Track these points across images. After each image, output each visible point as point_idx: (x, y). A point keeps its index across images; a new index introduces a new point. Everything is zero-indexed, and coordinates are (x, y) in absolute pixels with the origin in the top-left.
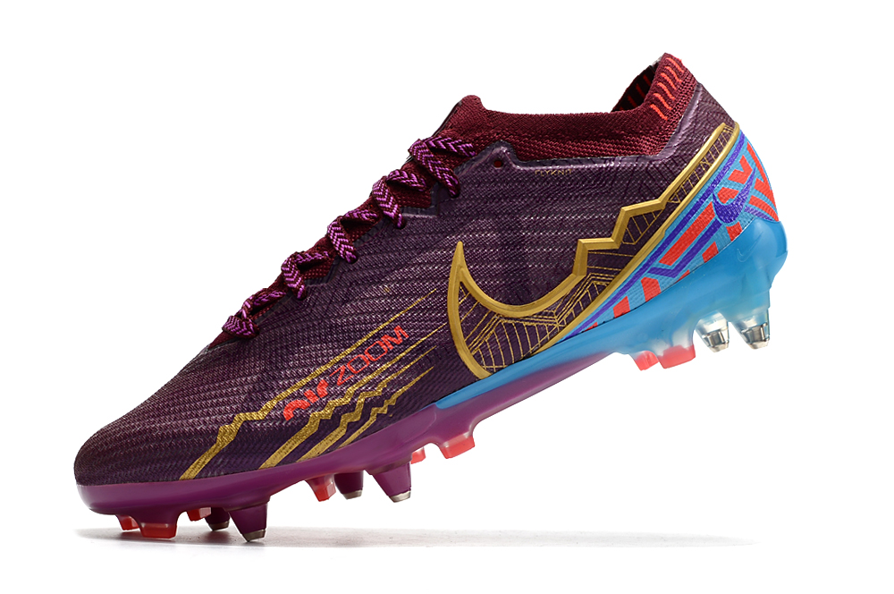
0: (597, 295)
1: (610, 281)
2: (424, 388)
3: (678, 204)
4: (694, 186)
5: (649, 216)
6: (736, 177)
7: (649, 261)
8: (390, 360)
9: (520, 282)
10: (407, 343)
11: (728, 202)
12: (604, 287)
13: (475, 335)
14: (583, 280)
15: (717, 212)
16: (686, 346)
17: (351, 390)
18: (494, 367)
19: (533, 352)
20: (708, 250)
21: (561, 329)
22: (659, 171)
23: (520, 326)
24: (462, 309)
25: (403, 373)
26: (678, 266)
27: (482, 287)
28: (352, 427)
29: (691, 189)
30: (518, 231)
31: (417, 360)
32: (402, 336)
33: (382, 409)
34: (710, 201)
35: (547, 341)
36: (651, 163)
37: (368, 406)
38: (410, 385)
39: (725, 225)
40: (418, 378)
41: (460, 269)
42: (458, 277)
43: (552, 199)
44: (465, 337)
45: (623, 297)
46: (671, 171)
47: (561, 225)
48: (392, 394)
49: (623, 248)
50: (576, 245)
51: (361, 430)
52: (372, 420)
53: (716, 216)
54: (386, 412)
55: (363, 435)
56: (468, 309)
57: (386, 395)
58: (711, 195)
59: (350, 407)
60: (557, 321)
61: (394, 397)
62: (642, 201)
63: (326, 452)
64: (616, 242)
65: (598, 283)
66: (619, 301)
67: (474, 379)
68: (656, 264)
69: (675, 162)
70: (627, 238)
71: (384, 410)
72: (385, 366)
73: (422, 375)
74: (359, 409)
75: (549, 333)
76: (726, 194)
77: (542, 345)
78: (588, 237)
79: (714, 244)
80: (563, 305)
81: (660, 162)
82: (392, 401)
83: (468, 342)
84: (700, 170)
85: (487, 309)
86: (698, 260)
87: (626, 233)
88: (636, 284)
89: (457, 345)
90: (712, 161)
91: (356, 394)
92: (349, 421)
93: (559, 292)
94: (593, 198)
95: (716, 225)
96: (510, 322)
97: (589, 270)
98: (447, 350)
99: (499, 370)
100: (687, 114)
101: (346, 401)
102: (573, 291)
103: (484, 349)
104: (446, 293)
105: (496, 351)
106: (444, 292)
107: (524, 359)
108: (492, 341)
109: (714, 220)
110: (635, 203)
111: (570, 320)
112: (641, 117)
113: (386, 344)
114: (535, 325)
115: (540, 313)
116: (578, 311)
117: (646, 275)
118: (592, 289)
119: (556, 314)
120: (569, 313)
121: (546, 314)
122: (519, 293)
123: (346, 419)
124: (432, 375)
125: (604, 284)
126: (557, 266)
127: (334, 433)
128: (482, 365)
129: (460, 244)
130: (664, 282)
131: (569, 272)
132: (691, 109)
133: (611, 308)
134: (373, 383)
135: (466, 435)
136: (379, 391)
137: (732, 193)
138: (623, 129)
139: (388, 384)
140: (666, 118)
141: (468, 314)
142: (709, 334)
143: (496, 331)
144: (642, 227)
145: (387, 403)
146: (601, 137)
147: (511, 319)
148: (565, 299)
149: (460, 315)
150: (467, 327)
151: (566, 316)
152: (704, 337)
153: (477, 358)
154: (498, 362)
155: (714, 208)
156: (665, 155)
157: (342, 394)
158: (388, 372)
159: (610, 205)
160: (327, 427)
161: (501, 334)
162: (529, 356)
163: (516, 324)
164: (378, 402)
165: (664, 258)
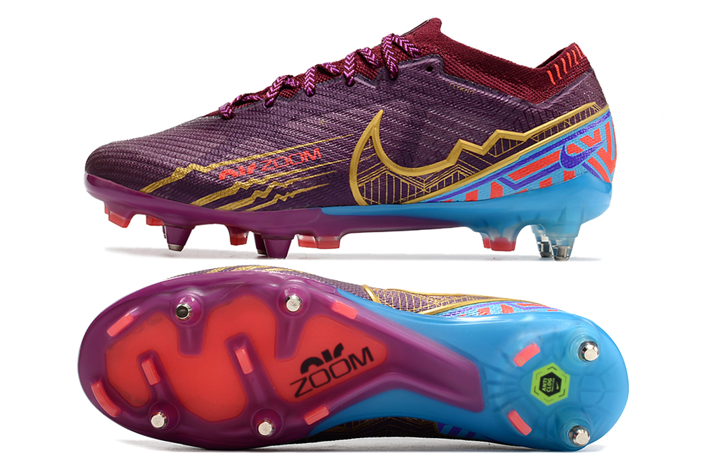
0: (457, 181)
1: (470, 175)
2: (317, 195)
3: (536, 142)
4: (553, 134)
5: (513, 142)
6: (586, 141)
7: (501, 172)
8: (303, 167)
9: (409, 151)
10: (318, 161)
11: (573, 155)
12: (464, 178)
13: (365, 174)
14: (451, 167)
15: (561, 158)
16: (510, 240)
17: (269, 177)
18: (371, 200)
19: (402, 201)
20: (545, 181)
21: (426, 194)
22: (533, 116)
23: (398, 181)
24: (364, 154)
25: (307, 180)
26: (520, 183)
27: (383, 145)
28: (259, 201)
29: (550, 136)
30: (422, 118)
31: (320, 175)
32: (317, 155)
33: (283, 197)
34: (559, 148)
35: (413, 198)
36: (530, 108)
37: (275, 191)
38: (309, 189)
39: (563, 169)
40: (316, 187)
41: (373, 127)
42: (370, 132)
43: (454, 106)
44: (358, 173)
45: (475, 189)
46: (541, 119)
47: (453, 125)
48: (294, 190)
49: (486, 157)
50: (456, 142)
51: (264, 205)
52: (274, 201)
53: (560, 161)
54: (285, 200)
55: (264, 209)
56: (367, 155)
57: (290, 189)
58: (562, 145)
59: (263, 188)
60: (424, 187)
61: (294, 193)
62: (513, 131)
63: (236, 210)
64: (483, 150)
65: (462, 173)
66: (471, 191)
67: (353, 203)
68: (505, 176)
69: (546, 114)
70: (492, 151)
71: (284, 198)
72: (298, 171)
73: (319, 186)
74: (268, 191)
75: (416, 193)
76: (573, 147)
77: (410, 199)
78: (467, 140)
79: (550, 179)
80: (432, 178)
81: (536, 110)
82: (292, 195)
83: (358, 177)
84: (561, 126)
85: (380, 160)
86: (535, 185)
87: (493, 147)
88: (486, 184)
89: (350, 176)
90: (573, 123)
91: (270, 181)
92: (258, 196)
93: (432, 168)
94: (481, 116)
95: (557, 167)
96: (392, 175)
97: (458, 162)
98: (343, 176)
99: (374, 204)
100: (570, 87)
101: (262, 182)
102: (442, 171)
103: (368, 185)
104: (358, 139)
105: (375, 190)
106: (357, 137)
107: (395, 204)
108: (375, 182)
109: (557, 162)
110: (507, 130)
111: (434, 190)
112: (537, 76)
113: (304, 157)
114: (408, 183)
115: (415, 178)
116: (441, 186)
117: (496, 180)
118: (456, 175)
119: (426, 182)
120: (434, 185)
121: (418, 179)
122: (405, 158)
123: (257, 194)
124: (326, 189)
125: (465, 175)
126: (438, 151)
127: (246, 200)
128: (363, 196)
129: (381, 112)
130: (507, 190)
131: (444, 158)
132: (575, 84)
133: (465, 193)
134: (285, 179)
135: (336, 238)
136: (287, 184)
137: (578, 149)
138: (521, 79)
139: (295, 183)
140: (554, 83)
141: (367, 158)
142: (542, 243)
143: (380, 177)
144: (506, 148)
145: (288, 195)
146: (504, 78)
147: (394, 173)
148: (436, 174)
149: (361, 157)
150: (361, 167)
151: (431, 186)
152: (539, 243)
153: (361, 189)
154: (375, 198)
155: (560, 155)
156: (542, 106)
157: (261, 177)
158: (299, 175)
159: (490, 125)
160: (243, 194)
161: (383, 181)
162: (398, 203)
163: (396, 178)
164: (282, 192)
165: (512, 174)
